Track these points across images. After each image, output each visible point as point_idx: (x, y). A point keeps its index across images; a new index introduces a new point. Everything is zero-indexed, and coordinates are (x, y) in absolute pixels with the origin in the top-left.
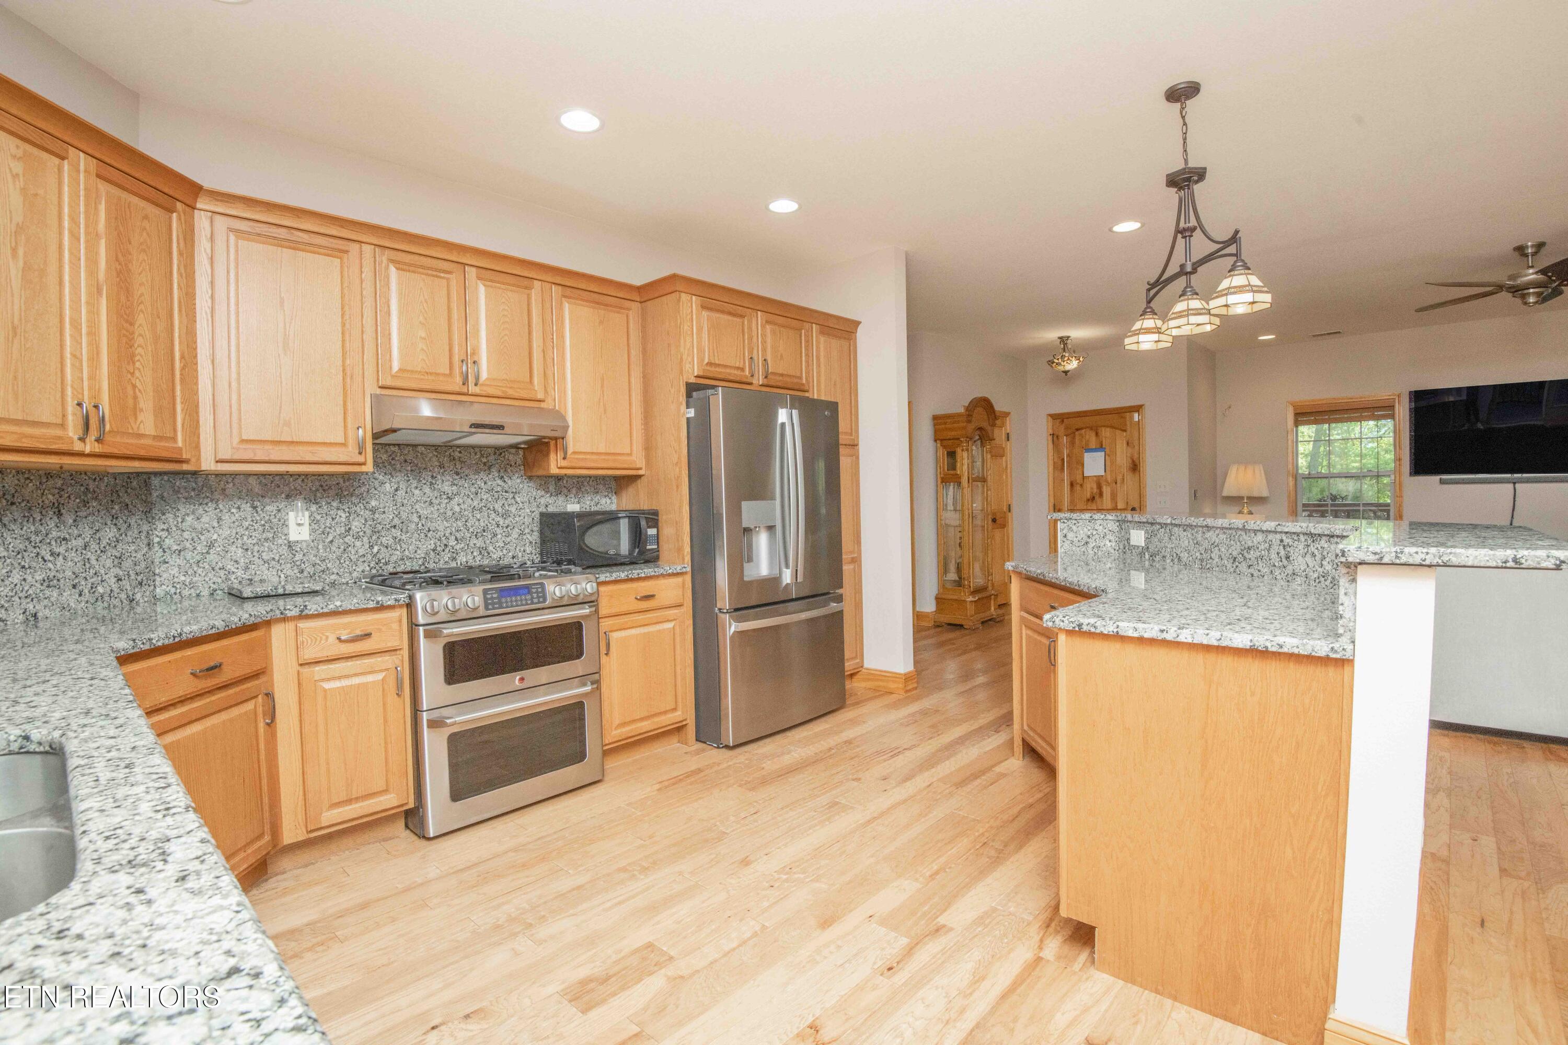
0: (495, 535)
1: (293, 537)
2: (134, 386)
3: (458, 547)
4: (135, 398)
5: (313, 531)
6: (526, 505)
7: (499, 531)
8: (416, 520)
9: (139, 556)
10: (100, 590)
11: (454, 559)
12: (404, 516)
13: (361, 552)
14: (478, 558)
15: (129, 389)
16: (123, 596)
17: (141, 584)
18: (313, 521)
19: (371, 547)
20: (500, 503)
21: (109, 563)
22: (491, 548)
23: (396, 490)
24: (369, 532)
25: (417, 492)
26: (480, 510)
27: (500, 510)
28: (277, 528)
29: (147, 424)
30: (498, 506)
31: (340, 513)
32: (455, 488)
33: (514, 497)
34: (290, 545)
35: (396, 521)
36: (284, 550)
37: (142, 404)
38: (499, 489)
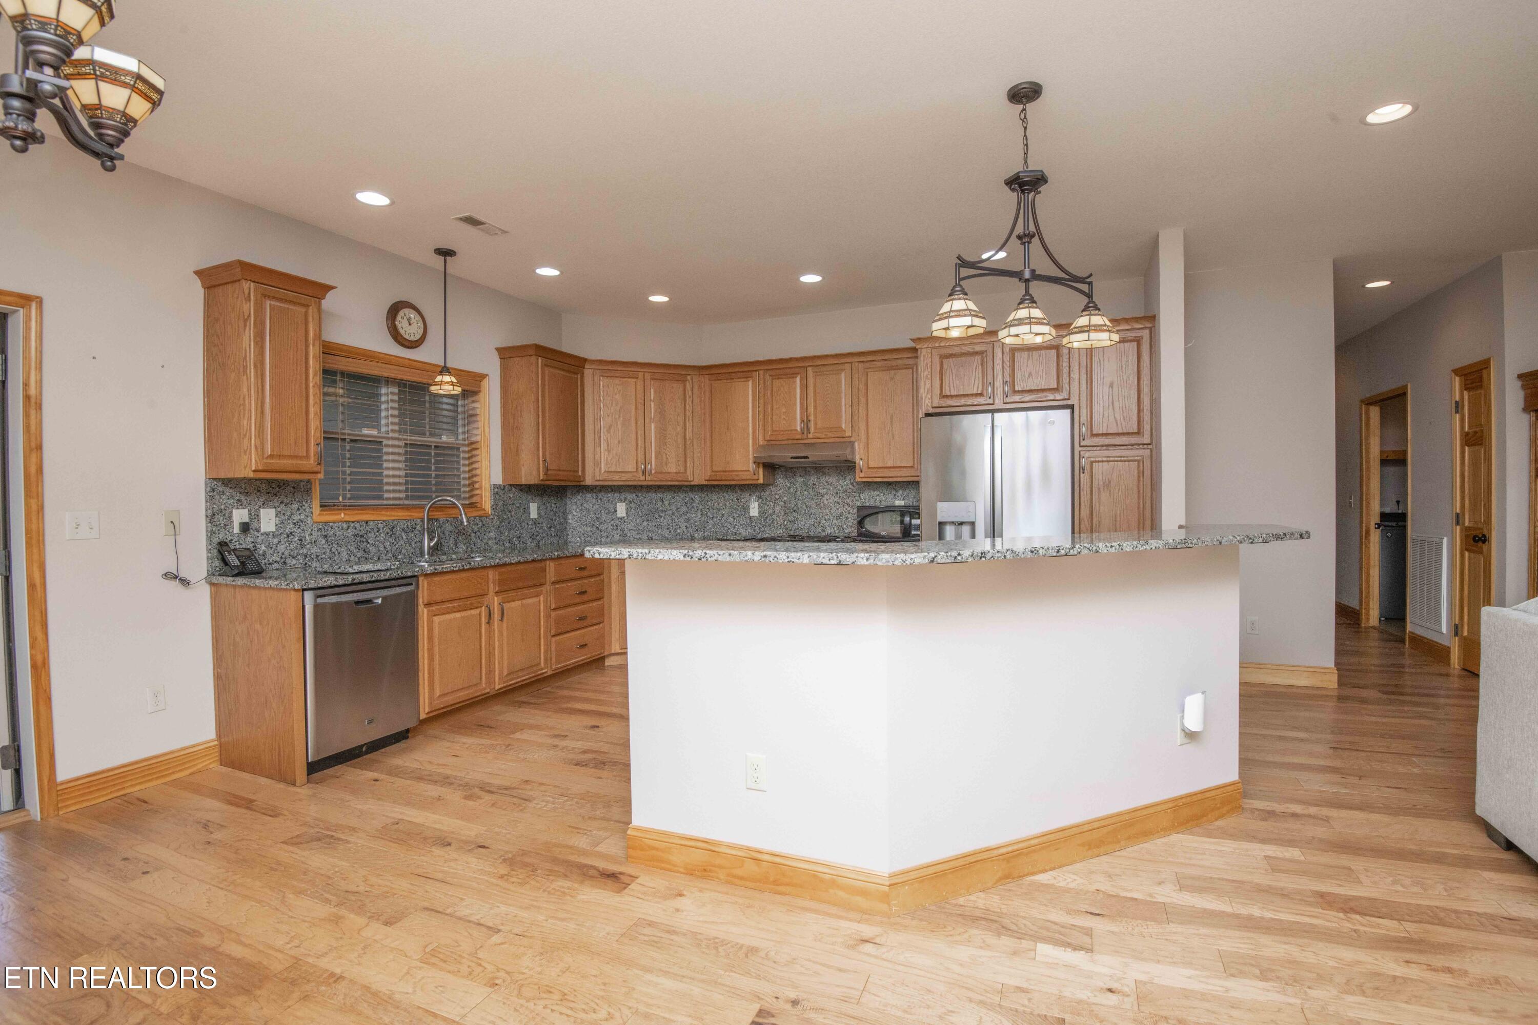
0: (847, 518)
1: (752, 514)
2: (666, 454)
3: (826, 524)
4: (667, 458)
5: (759, 512)
6: (867, 500)
7: (849, 516)
8: (805, 508)
9: (697, 519)
10: (679, 531)
11: (824, 531)
12: (799, 505)
13: (779, 523)
14: (837, 532)
15: (664, 456)
16: (689, 534)
17: (697, 530)
18: (760, 507)
19: (784, 521)
20: (851, 499)
21: (683, 521)
22: (845, 526)
23: (796, 491)
24: (783, 513)
25: (806, 493)
26: (839, 503)
27: (850, 503)
28: (746, 509)
29: (672, 468)
30: (849, 501)
31: (771, 503)
32: (825, 490)
33: (859, 496)
34: (750, 518)
35: (795, 508)
36: (748, 520)
37: (670, 461)
38: (850, 491)
